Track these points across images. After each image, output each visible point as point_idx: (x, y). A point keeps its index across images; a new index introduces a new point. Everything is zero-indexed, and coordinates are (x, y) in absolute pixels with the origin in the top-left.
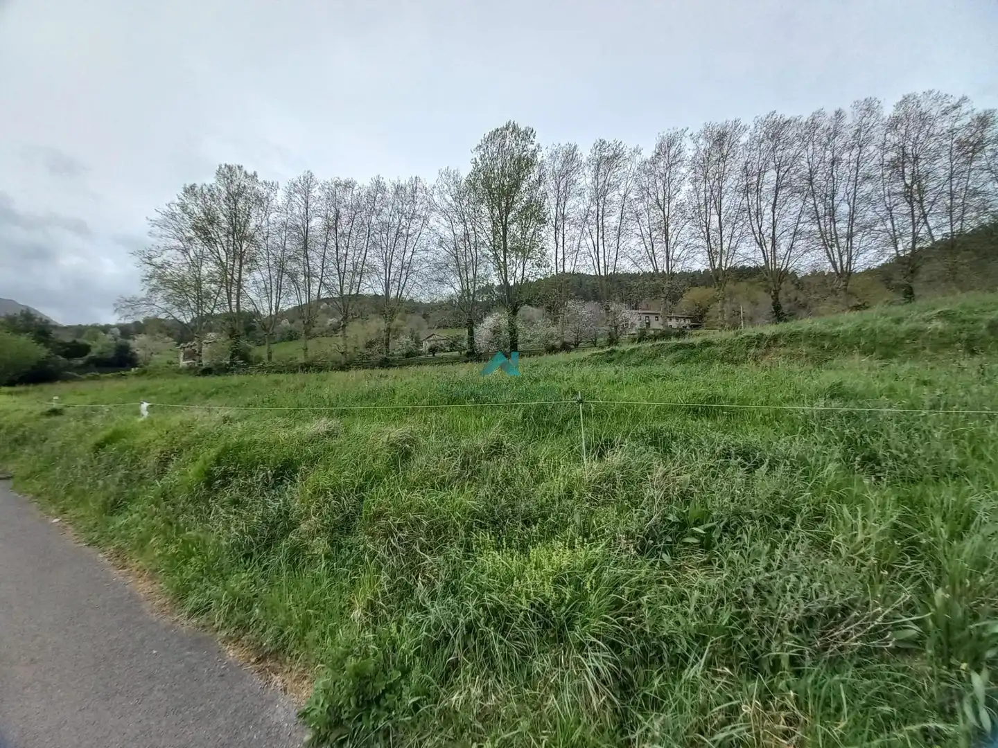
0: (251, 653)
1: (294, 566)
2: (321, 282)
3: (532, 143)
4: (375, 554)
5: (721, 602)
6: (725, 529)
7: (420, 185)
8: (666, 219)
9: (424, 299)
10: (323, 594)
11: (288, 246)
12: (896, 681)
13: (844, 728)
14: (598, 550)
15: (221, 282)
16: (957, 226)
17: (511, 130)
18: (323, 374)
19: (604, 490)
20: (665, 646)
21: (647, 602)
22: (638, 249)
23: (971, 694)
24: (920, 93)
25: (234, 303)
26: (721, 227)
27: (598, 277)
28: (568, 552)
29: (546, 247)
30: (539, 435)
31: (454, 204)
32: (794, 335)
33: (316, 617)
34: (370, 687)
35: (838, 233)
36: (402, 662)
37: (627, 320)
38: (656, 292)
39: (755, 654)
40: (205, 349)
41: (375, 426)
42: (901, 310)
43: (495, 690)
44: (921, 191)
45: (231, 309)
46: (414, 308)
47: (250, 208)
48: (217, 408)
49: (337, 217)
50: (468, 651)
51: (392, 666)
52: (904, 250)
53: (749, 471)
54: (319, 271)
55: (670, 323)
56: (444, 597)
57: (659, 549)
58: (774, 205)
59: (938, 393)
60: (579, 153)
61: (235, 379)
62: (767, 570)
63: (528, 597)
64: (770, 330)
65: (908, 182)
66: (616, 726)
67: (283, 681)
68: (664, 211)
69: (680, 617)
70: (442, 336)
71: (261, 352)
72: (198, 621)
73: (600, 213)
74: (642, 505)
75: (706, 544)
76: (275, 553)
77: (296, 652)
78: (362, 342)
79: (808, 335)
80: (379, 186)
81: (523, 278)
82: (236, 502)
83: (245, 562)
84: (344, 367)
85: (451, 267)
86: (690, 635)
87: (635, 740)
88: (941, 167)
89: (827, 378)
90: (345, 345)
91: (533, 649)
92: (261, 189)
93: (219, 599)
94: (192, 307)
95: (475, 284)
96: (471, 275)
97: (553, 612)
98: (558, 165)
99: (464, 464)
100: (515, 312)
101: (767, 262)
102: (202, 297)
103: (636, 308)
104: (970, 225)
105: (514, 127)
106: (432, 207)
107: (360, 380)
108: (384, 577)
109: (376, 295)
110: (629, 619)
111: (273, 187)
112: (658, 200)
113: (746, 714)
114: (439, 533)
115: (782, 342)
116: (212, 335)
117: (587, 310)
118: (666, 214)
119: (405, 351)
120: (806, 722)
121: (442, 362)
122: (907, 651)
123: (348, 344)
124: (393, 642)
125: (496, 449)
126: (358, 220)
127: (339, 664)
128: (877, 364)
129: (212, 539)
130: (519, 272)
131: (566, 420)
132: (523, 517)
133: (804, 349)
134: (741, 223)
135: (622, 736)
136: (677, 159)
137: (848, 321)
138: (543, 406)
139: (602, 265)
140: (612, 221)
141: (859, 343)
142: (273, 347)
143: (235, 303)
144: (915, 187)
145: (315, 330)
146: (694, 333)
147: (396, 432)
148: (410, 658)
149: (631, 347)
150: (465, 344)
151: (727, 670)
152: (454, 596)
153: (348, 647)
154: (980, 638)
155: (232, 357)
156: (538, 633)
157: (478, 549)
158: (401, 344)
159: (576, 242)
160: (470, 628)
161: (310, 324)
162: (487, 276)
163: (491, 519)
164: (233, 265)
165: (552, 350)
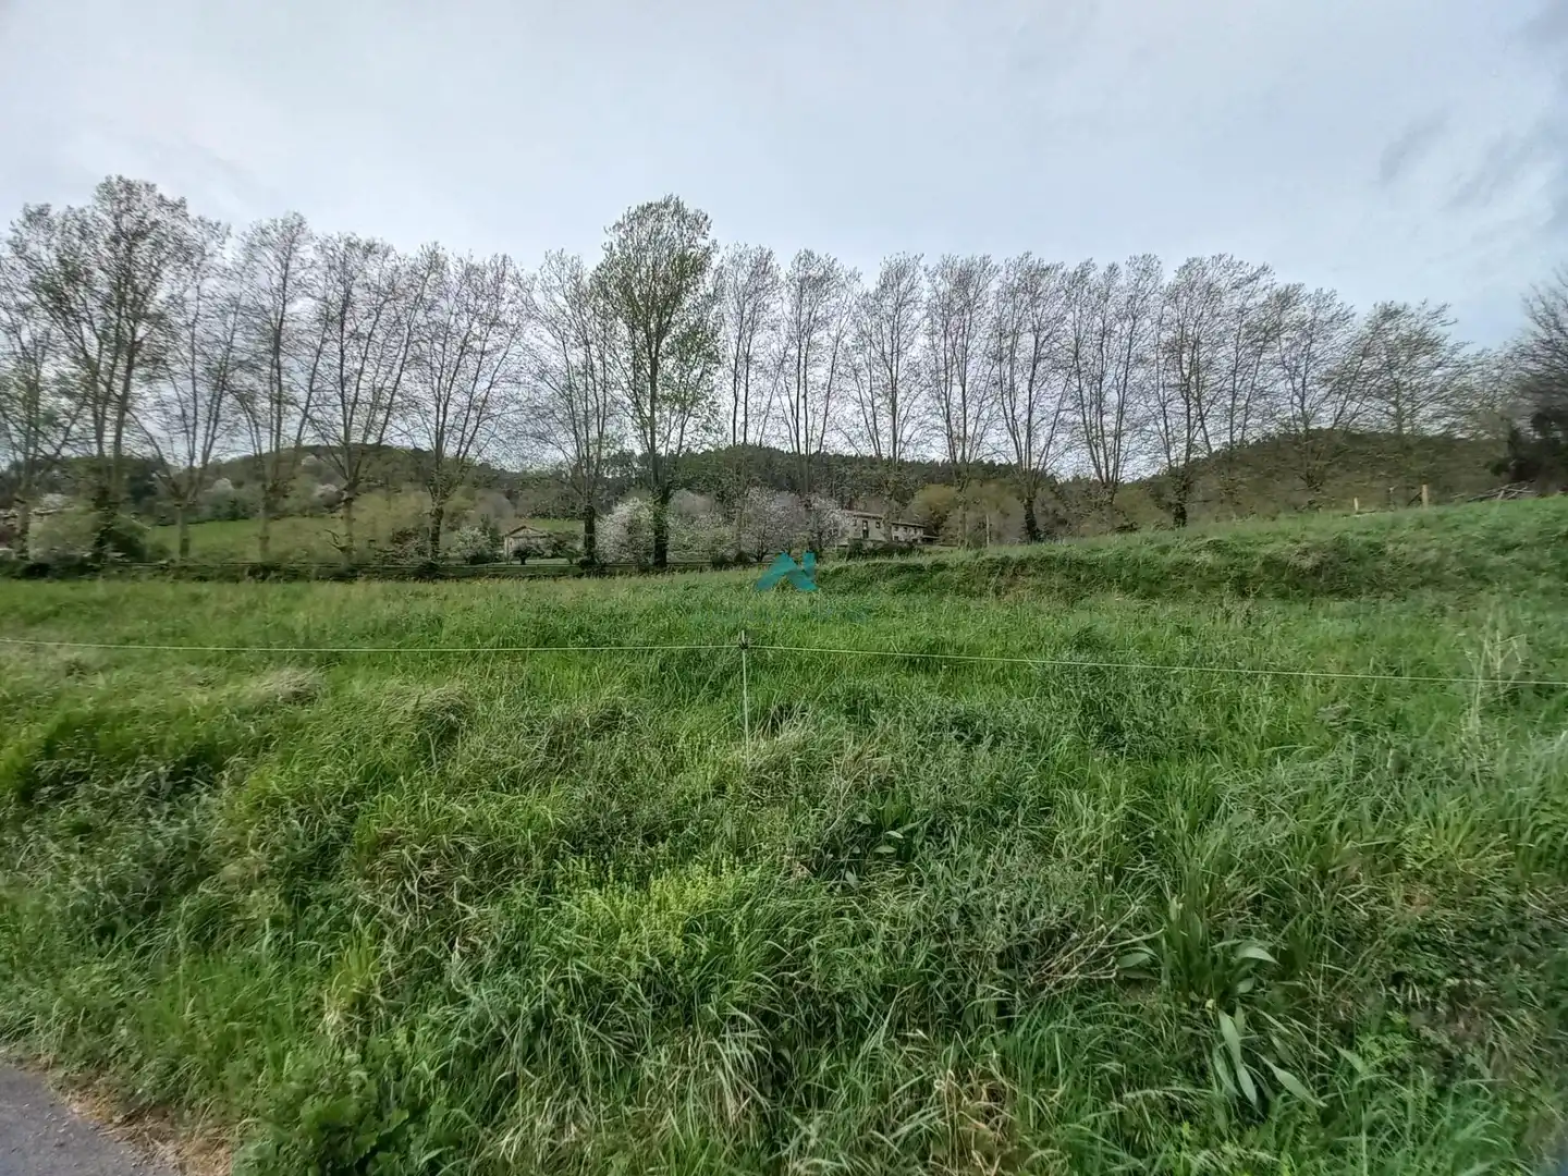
0: (114, 1107)
1: (208, 943)
2: (306, 416)
3: (704, 236)
4: (375, 910)
5: (917, 934)
6: (930, 831)
7: (511, 271)
8: (894, 381)
9: (511, 465)
10: (264, 991)
11: (239, 341)
12: (1125, 1025)
13: (1062, 1097)
14: (755, 874)
15: (85, 395)
16: (1237, 434)
17: (672, 209)
18: (297, 586)
19: (771, 783)
20: (838, 1007)
21: (818, 946)
22: (855, 420)
23: (1223, 1044)
24: (1207, 257)
25: (109, 436)
26: (964, 401)
27: (796, 455)
28: (710, 880)
29: (719, 401)
30: (684, 698)
31: (569, 312)
32: (1046, 560)
33: (248, 1034)
34: (348, 1147)
35: (1105, 428)
36: (414, 1094)
37: (836, 524)
38: (877, 487)
39: (957, 1005)
40: (36, 525)
41: (394, 683)
42: (1167, 537)
43: (576, 1117)
44: (1200, 386)
45: (101, 449)
46: (490, 479)
47: (161, 262)
48: (51, 645)
49: (347, 302)
50: (535, 1059)
51: (393, 1103)
52: (1177, 460)
53: (968, 747)
54: (301, 395)
55: (895, 533)
56: (499, 972)
57: (842, 866)
58: (1031, 381)
59: (1195, 645)
60: (774, 264)
61: (99, 588)
62: (977, 884)
63: (641, 958)
64: (1018, 551)
65: (1186, 372)
66: (762, 1142)
67: (178, 1152)
68: (891, 371)
69: (861, 963)
70: (538, 531)
71: (169, 537)
72: (10, 1051)
73: (802, 360)
74: (823, 802)
75: (905, 854)
76: (166, 923)
77: (202, 1101)
78: (385, 529)
79: (1062, 563)
80: (435, 263)
81: (680, 447)
82: (83, 829)
83: (100, 944)
84: (345, 576)
85: (560, 416)
86: (874, 988)
87: (788, 1157)
88: (1224, 356)
89: (1078, 620)
90: (349, 534)
91: (644, 1041)
92: (191, 231)
93: (46, 1013)
94: (16, 440)
95: (600, 448)
96: (594, 434)
97: (680, 978)
98: (743, 278)
99: (552, 747)
100: (665, 498)
101: (1020, 458)
102: (38, 423)
103: (850, 508)
104: (1254, 434)
105: (677, 205)
106: (530, 312)
107: (371, 599)
108: (389, 949)
109: (417, 451)
110: (791, 975)
111: (216, 230)
112: (883, 354)
113: (939, 1092)
114: (496, 865)
115: (1032, 570)
116: (53, 499)
117: (779, 505)
118: (894, 373)
119: (469, 553)
120: (1015, 1093)
121: (534, 574)
122: (1138, 983)
123: (356, 534)
124: (398, 1062)
125: (609, 722)
126: (388, 312)
127: (287, 1114)
128: (1136, 604)
129: (30, 902)
130: (675, 435)
131: (726, 676)
132: (644, 829)
133: (1057, 580)
134: (991, 401)
135: (770, 1154)
136: (909, 297)
137: (1110, 545)
138: (693, 652)
139: (802, 439)
140: (819, 374)
141: (1119, 576)
142: (192, 529)
143: (112, 439)
144: (1193, 378)
145: (287, 504)
146: (927, 550)
147: (432, 693)
148: (427, 1088)
149: (837, 565)
150: (579, 546)
151: (920, 1033)
152: (516, 971)
153: (310, 1081)
154: (1228, 965)
155: (100, 543)
156: (654, 1014)
157: (566, 887)
158: (461, 541)
159: (766, 400)
160: (541, 1021)
161: (277, 491)
162: (621, 438)
163: (591, 835)
164: (114, 366)
165: (720, 564)
